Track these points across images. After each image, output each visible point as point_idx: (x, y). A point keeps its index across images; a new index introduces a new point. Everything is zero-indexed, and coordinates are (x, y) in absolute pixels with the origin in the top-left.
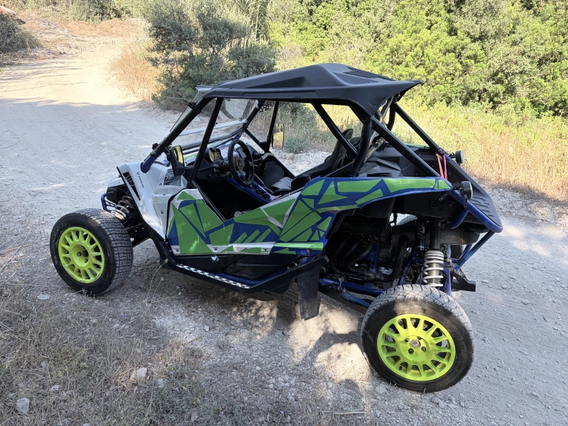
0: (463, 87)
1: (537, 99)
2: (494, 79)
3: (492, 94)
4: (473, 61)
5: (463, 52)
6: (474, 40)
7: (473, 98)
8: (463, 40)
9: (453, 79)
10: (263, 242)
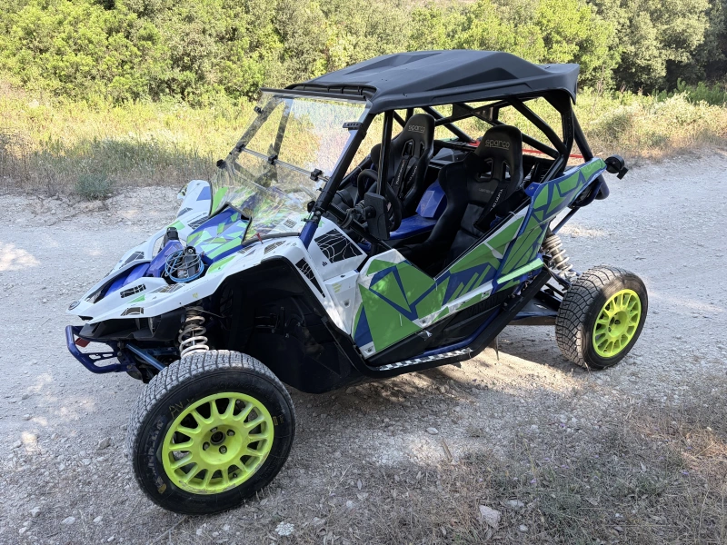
0: (148, 78)
1: (230, 84)
2: (178, 66)
3: (184, 84)
4: (150, 43)
5: (133, 31)
6: (140, 15)
7: (163, 91)
8: (126, 15)
9: (132, 68)
10: (481, 285)
